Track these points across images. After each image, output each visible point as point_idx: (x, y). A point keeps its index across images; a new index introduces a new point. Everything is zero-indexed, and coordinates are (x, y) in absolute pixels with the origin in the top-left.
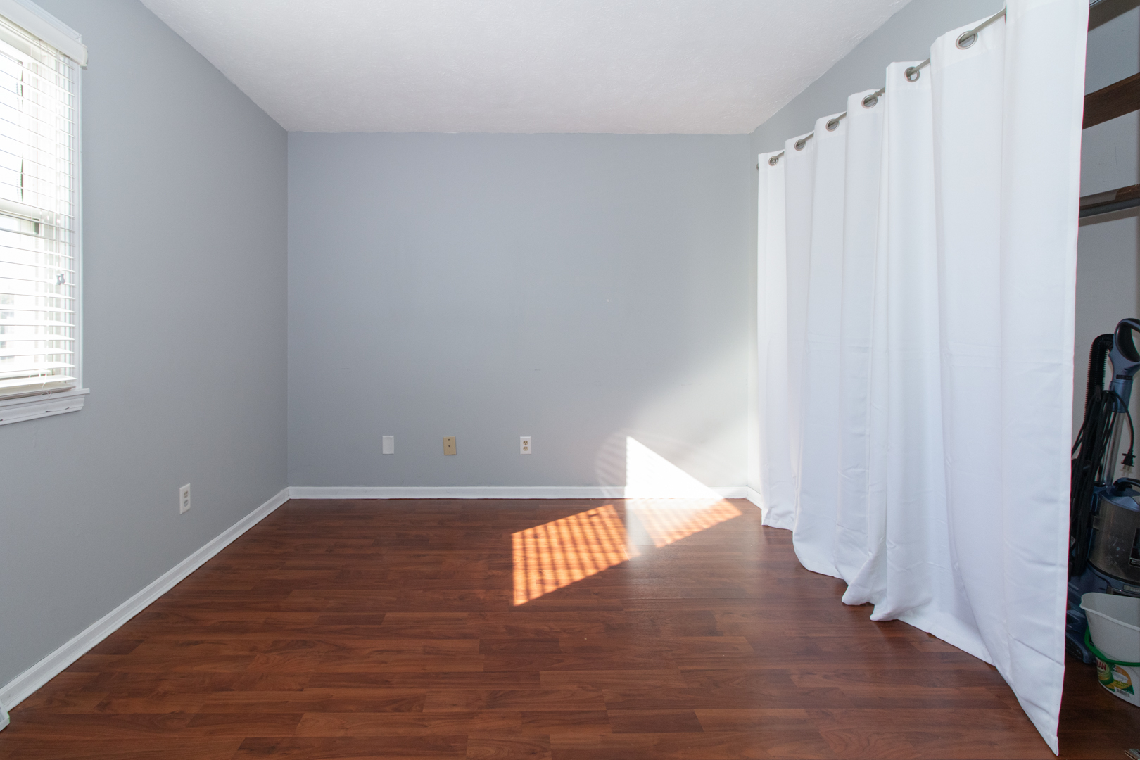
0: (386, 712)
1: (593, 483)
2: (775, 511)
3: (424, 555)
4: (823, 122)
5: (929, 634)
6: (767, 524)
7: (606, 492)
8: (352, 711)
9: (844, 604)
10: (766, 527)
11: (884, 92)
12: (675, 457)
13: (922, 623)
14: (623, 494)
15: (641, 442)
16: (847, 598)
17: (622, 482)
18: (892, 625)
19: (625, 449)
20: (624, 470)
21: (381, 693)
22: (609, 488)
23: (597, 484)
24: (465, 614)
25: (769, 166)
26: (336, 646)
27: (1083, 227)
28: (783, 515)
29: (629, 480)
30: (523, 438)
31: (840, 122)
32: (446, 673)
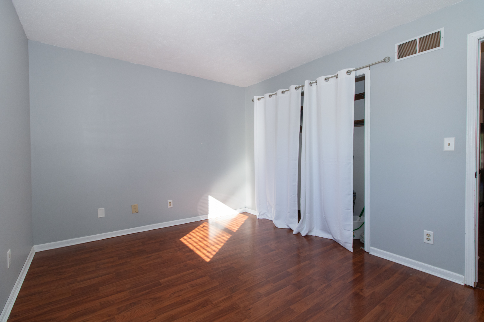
0: (200, 309)
1: (197, 215)
2: (261, 213)
3: (151, 256)
4: (280, 91)
5: (315, 236)
6: (259, 218)
7: (202, 218)
8: (186, 315)
9: (294, 234)
10: (259, 219)
11: (304, 86)
12: (224, 201)
13: (313, 234)
14: (208, 217)
15: (213, 197)
16: (294, 233)
17: (207, 213)
18: (307, 236)
19: (208, 200)
20: (207, 208)
21: (190, 305)
22: (202, 216)
23: (198, 215)
24: (193, 270)
25: (257, 100)
26: (151, 299)
27: (355, 128)
28: (263, 214)
29: (209, 212)
30: (169, 201)
31: (285, 92)
32: (208, 290)
